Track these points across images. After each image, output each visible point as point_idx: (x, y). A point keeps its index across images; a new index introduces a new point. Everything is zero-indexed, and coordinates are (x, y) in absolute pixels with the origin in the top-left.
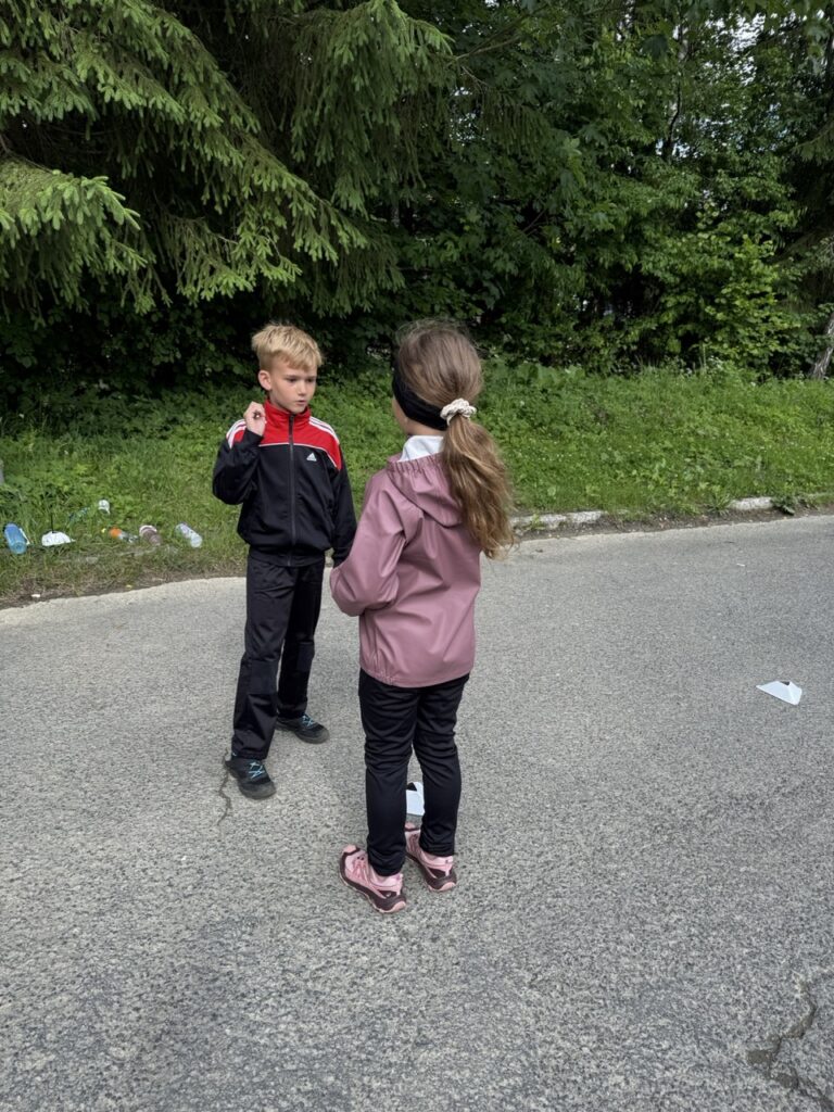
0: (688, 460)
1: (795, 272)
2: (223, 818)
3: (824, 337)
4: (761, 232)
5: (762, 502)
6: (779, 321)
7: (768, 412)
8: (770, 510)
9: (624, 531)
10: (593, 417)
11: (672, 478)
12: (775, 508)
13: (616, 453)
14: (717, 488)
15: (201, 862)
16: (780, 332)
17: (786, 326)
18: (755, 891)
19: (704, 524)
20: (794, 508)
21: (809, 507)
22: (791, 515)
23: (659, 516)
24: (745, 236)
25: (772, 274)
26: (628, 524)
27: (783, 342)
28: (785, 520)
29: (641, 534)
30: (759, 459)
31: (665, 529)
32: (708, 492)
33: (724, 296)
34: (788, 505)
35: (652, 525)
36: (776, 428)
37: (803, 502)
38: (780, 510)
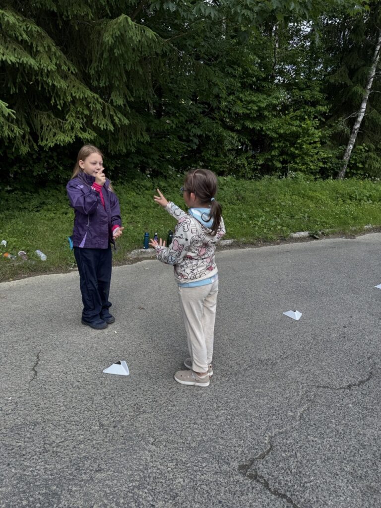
0: (275, 216)
1: (329, 132)
2: (32, 380)
3: (342, 160)
4: (313, 115)
5: (305, 234)
6: (323, 153)
7: (314, 194)
8: (308, 237)
9: (243, 248)
10: (236, 198)
11: (266, 224)
12: (310, 236)
13: (243, 214)
14: (285, 228)
15: (18, 399)
16: (324, 158)
17: (326, 156)
18: (259, 399)
19: (278, 244)
20: (319, 236)
21: (326, 235)
22: (317, 239)
23: (259, 241)
24: (306, 117)
25: (318, 133)
26: (245, 245)
27: (325, 163)
28: (315, 241)
29: (250, 249)
30: (306, 215)
31: (261, 246)
32: (281, 230)
33: (299, 143)
34: (316, 235)
35: (255, 245)
36: (317, 201)
37: (323, 233)
38: (313, 237)
